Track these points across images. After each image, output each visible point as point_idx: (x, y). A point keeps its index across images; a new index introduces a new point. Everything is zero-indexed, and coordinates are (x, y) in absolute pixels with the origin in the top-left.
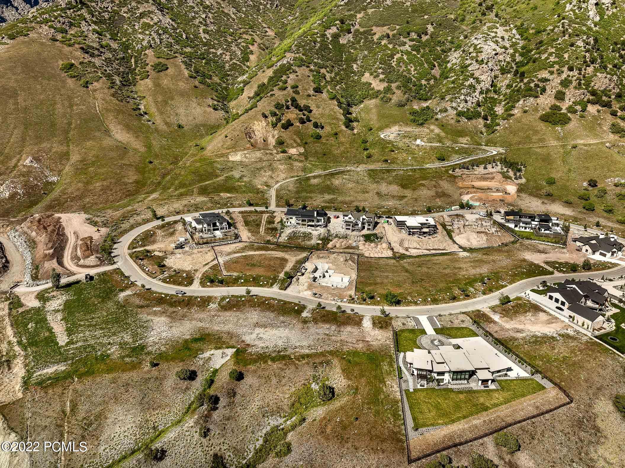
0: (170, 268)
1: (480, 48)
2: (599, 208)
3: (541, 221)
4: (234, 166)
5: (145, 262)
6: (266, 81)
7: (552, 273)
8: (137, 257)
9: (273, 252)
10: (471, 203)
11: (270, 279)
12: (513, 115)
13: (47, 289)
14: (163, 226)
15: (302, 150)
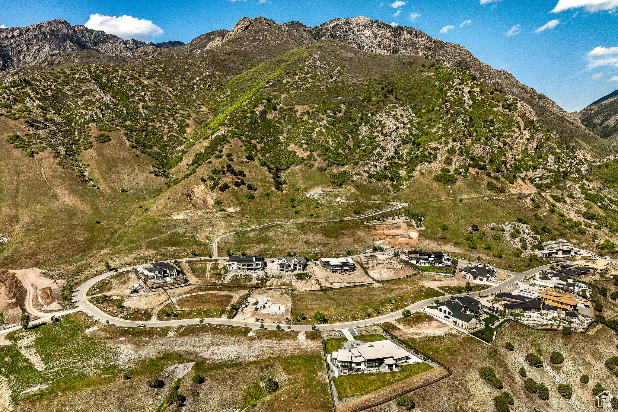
0: (128, 308)
1: (384, 123)
2: (481, 246)
3: (436, 257)
4: (178, 223)
5: (105, 305)
6: (203, 150)
7: (444, 294)
8: (97, 301)
9: (219, 292)
10: (382, 246)
11: (219, 311)
12: (413, 176)
13: (16, 331)
14: (117, 276)
15: (238, 209)
